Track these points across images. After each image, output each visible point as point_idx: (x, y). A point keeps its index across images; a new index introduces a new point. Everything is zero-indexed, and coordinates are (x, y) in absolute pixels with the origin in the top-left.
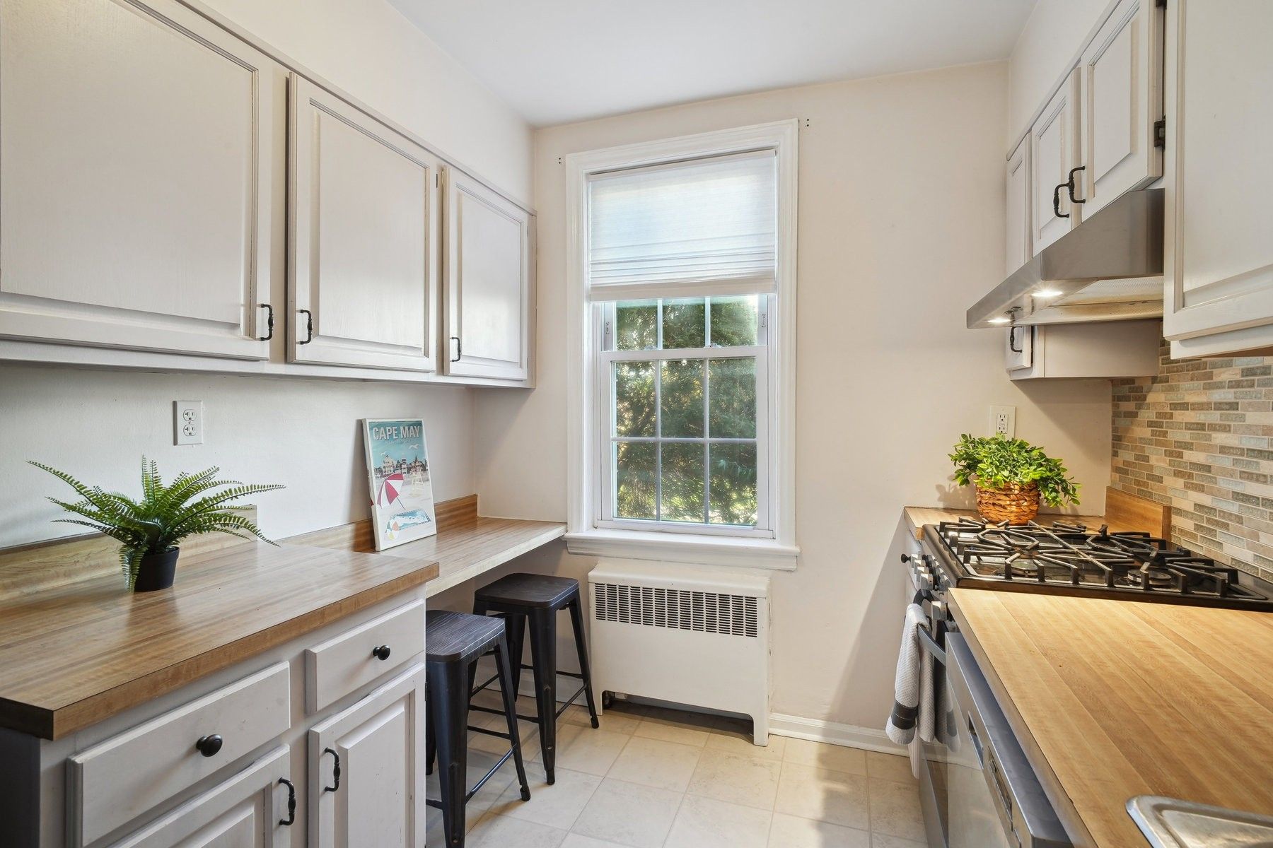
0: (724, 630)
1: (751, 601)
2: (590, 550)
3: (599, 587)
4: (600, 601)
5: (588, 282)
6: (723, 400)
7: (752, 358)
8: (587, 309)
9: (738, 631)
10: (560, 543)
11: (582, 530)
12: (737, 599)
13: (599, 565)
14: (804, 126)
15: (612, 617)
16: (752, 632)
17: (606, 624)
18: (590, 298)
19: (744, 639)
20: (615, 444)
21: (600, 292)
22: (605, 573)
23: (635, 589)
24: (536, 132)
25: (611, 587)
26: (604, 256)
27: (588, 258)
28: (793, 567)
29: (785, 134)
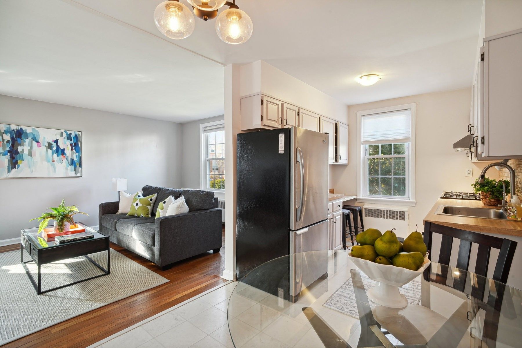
0: (397, 219)
1: (404, 212)
2: (363, 201)
3: (366, 209)
4: (366, 212)
5: (362, 140)
6: (396, 167)
7: (404, 158)
8: (362, 146)
9: (400, 219)
10: (355, 200)
11: (361, 197)
12: (400, 212)
13: (365, 205)
14: (417, 104)
15: (369, 216)
16: (404, 219)
17: (367, 217)
18: (362, 144)
19: (402, 221)
20: (368, 177)
21: (365, 142)
22: (366, 206)
23: (374, 210)
24: (349, 107)
25: (369, 209)
26: (365, 134)
27: (362, 135)
28: (414, 205)
29: (413, 106)
